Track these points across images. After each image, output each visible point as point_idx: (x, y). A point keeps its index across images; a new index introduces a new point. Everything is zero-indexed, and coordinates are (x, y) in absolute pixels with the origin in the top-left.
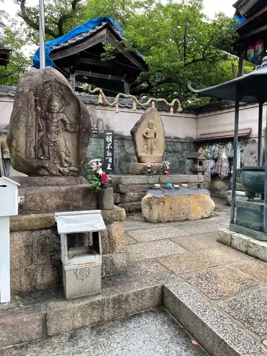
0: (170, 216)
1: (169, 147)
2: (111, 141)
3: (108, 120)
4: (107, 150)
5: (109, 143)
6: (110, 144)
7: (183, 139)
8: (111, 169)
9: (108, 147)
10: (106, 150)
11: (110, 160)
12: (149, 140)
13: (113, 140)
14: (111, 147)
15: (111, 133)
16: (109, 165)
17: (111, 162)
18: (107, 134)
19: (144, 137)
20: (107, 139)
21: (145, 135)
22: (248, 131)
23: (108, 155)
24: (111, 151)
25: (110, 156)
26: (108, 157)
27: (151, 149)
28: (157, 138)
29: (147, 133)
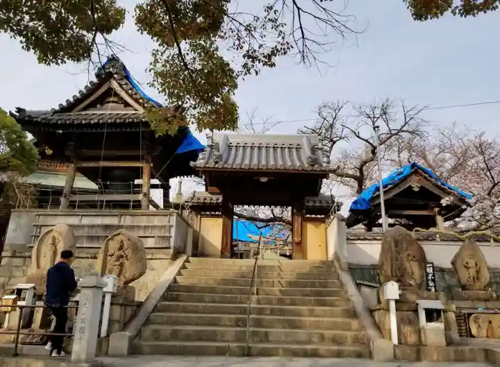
2: (431, 271)
6: (432, 274)
11: (433, 290)
12: (470, 269)
14: (433, 278)
15: (431, 265)
18: (428, 266)
19: (466, 267)
20: (428, 270)
21: (466, 265)
24: (433, 281)
25: (432, 286)
26: (430, 286)
27: (474, 278)
28: (478, 267)
29: (467, 263)
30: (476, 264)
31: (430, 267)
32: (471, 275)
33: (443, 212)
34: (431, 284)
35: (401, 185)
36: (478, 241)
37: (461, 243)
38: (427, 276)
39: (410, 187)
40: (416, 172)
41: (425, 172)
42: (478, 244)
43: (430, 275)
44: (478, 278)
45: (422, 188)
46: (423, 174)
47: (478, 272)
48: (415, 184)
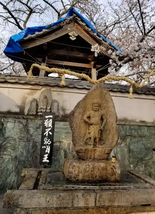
1: (133, 131)
2: (50, 125)
3: (64, 101)
4: (45, 136)
5: (48, 128)
6: (50, 129)
7: (151, 123)
8: (48, 161)
9: (46, 133)
10: (43, 137)
11: (48, 150)
13: (53, 124)
14: (51, 133)
15: (51, 116)
16: (46, 156)
17: (49, 152)
18: (47, 117)
19: (86, 122)
20: (46, 124)
21: (87, 120)
23: (46, 143)
24: (51, 137)
25: (47, 145)
26: (45, 145)
27: (95, 139)
28: (104, 123)
29: (89, 117)
30: (102, 119)
31: (49, 118)
32: (92, 135)
33: (98, 66)
34: (47, 142)
35: (58, 32)
36: (111, 91)
37: (86, 92)
38: (44, 131)
39: (67, 36)
40: (75, 21)
41: (83, 20)
42: (112, 94)
43: (47, 131)
44: (100, 140)
45: (78, 37)
46: (81, 23)
47: (101, 132)
48: (73, 33)
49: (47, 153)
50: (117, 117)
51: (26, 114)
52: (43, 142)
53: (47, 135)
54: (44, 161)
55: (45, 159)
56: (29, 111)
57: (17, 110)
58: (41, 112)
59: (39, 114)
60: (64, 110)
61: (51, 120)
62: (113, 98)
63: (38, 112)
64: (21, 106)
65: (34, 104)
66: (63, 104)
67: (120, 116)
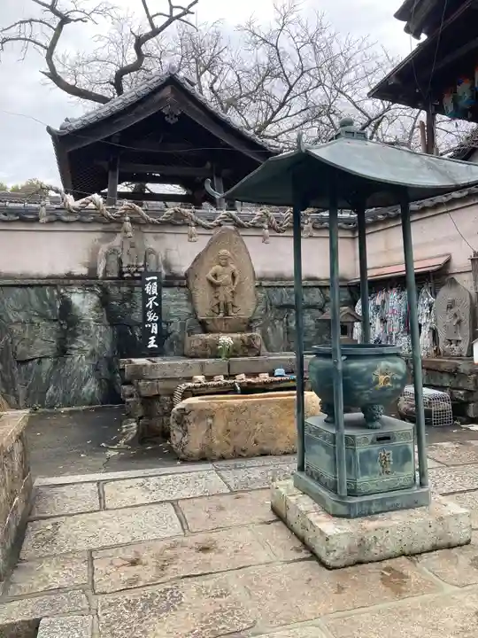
0: (226, 445)
2: (155, 291)
4: (148, 309)
5: (151, 296)
6: (155, 297)
8: (156, 346)
9: (150, 304)
10: (146, 310)
11: (155, 329)
12: (220, 289)
13: (159, 290)
14: (157, 305)
15: (155, 278)
16: (152, 338)
17: (156, 332)
18: (148, 279)
19: (211, 283)
20: (148, 289)
21: (213, 279)
22: (442, 261)
23: (150, 319)
24: (157, 310)
25: (153, 322)
26: (149, 323)
27: (225, 305)
28: (236, 283)
29: (215, 276)
30: (233, 277)
31: (153, 281)
32: (221, 299)
34: (151, 317)
38: (145, 302)
43: (151, 300)
49: (153, 334)
50: (254, 272)
51: (101, 276)
52: (145, 318)
53: (151, 307)
54: (149, 346)
55: (152, 344)
56: (105, 271)
57: (84, 271)
58: (129, 272)
59: (126, 275)
60: (167, 266)
61: (155, 284)
62: (245, 239)
63: (123, 273)
64: (89, 263)
65: (113, 259)
66: (166, 256)
67: (258, 270)
